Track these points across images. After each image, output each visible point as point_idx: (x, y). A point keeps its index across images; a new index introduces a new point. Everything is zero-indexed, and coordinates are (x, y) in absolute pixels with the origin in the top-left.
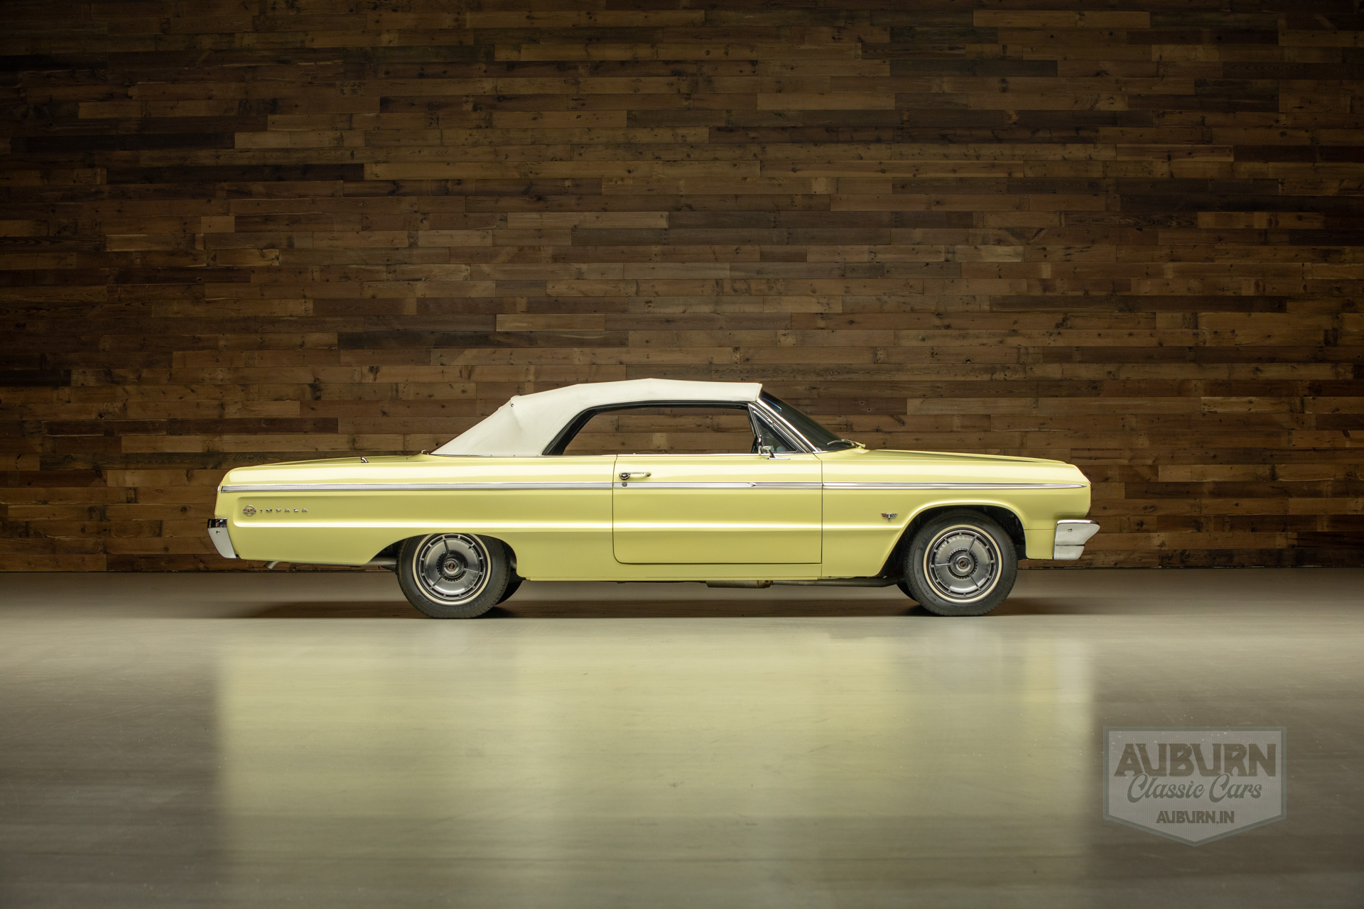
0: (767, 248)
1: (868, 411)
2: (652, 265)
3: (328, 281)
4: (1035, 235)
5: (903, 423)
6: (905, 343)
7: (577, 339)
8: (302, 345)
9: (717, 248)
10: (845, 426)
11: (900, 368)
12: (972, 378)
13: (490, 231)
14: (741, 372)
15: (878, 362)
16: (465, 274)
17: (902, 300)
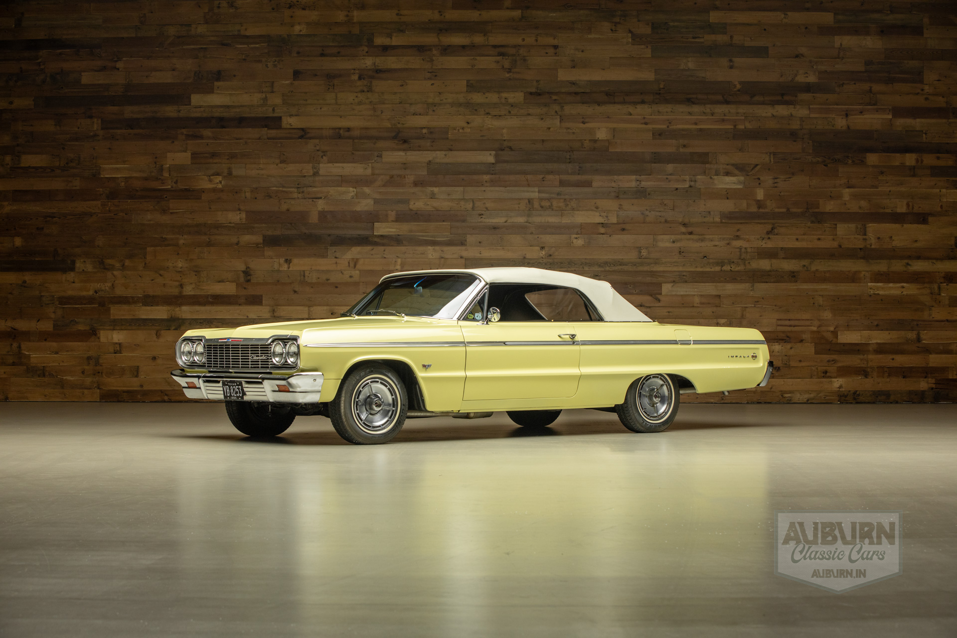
0: (564, 177)
1: (634, 292)
2: (483, 189)
3: (256, 198)
4: (753, 169)
5: (659, 301)
6: (661, 244)
7: (431, 240)
8: (237, 244)
9: (529, 177)
11: (657, 262)
12: (708, 269)
13: (370, 164)
14: (546, 264)
15: (642, 257)
16: (353, 194)
17: (659, 214)
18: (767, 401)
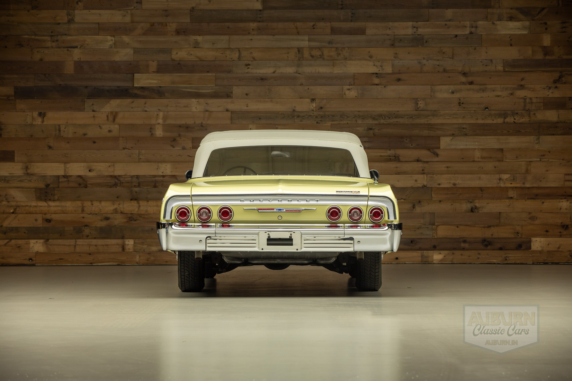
0: (336, 24)
1: (411, 146)
2: (250, 37)
4: (539, 13)
5: (437, 155)
6: (439, 95)
7: (195, 92)
9: (298, 24)
10: (394, 158)
11: (435, 114)
12: (489, 121)
13: (129, 11)
14: (316, 117)
15: (419, 109)
16: (111, 43)
17: (437, 63)
18: (555, 262)
